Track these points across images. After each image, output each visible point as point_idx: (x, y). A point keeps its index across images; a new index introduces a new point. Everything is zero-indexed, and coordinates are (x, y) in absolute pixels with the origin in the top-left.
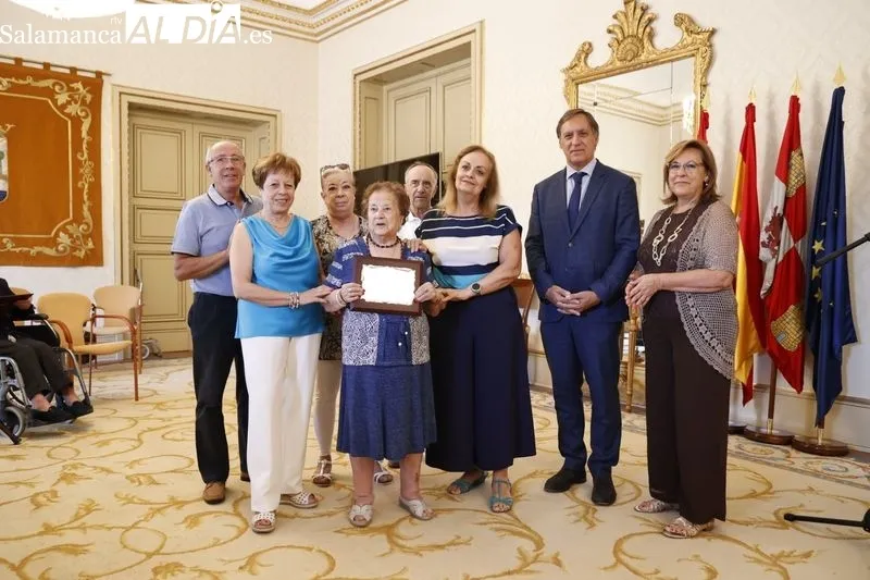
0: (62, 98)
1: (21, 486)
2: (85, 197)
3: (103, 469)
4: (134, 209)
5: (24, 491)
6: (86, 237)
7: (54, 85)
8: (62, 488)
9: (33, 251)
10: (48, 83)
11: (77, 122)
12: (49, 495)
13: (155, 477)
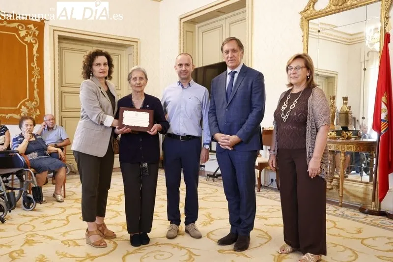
0: (23, 33)
1: (4, 247)
2: (35, 87)
3: (49, 237)
4: (61, 93)
5: (6, 250)
6: (36, 108)
7: (18, 26)
8: (26, 248)
9: (8, 116)
10: (15, 25)
11: (31, 46)
12: (19, 252)
13: (77, 242)
